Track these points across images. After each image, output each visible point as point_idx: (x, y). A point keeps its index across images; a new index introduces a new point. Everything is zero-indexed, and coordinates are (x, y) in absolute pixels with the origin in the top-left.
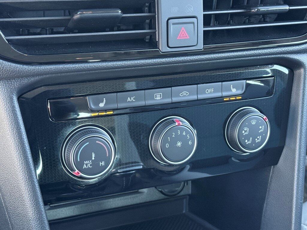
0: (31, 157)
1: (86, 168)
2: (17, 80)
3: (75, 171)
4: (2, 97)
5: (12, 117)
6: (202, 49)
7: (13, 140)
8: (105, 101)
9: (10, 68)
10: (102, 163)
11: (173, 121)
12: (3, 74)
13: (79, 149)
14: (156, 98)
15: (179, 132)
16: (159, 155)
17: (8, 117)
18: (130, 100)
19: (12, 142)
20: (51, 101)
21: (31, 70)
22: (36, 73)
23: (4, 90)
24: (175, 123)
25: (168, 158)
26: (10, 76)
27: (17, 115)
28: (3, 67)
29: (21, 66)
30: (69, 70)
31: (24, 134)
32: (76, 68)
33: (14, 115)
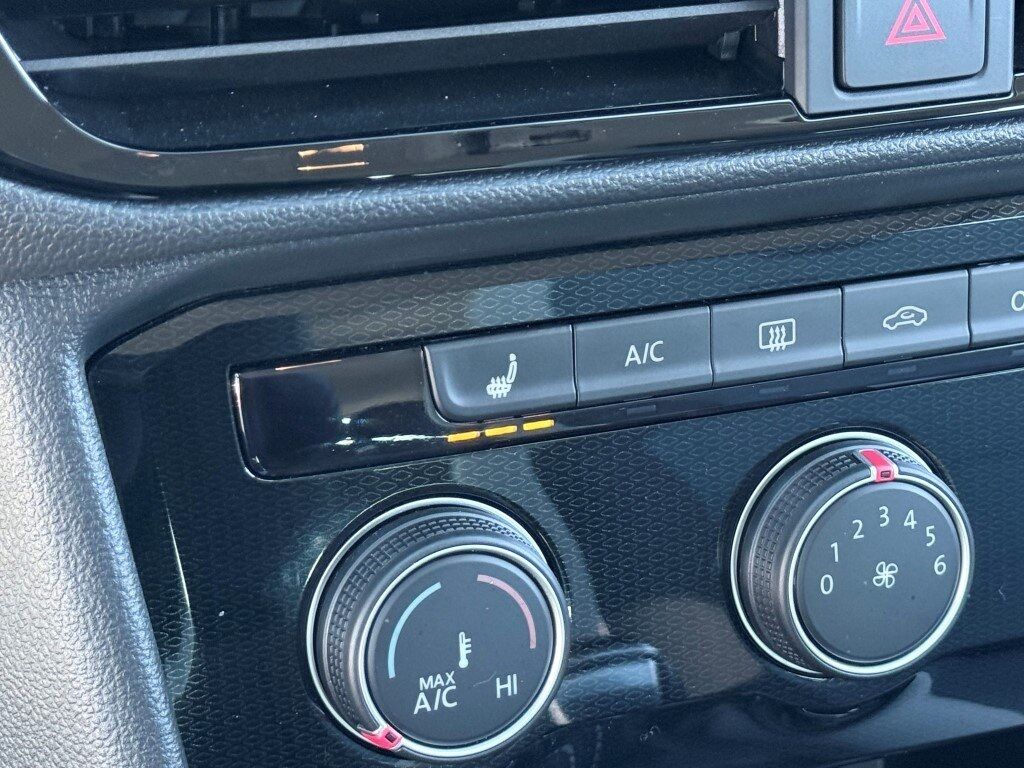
0: (155, 667)
1: (429, 709)
2: (83, 278)
3: (375, 726)
4: (12, 366)
5: (61, 469)
6: (1007, 94)
7: (69, 584)
8: (513, 367)
9: (51, 220)
10: (508, 685)
11: (855, 459)
12: (16, 255)
13: (394, 616)
14: (766, 342)
15: (884, 516)
16: (784, 630)
17: (43, 468)
18: (637, 358)
19: (60, 592)
20: (252, 375)
21: (155, 227)
22: (183, 245)
23: (21, 333)
24: (866, 467)
25: (830, 647)
26: (50, 260)
27: (84, 455)
28: (19, 218)
29: (108, 208)
30: (346, 219)
31: (119, 549)
32: (381, 213)
33: (68, 456)
